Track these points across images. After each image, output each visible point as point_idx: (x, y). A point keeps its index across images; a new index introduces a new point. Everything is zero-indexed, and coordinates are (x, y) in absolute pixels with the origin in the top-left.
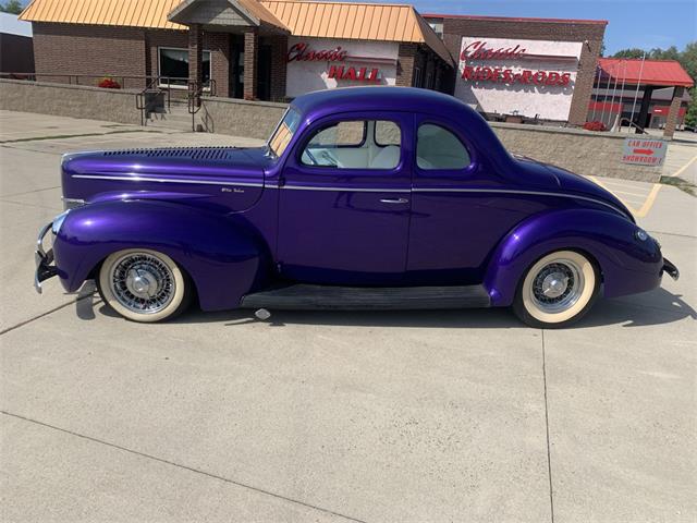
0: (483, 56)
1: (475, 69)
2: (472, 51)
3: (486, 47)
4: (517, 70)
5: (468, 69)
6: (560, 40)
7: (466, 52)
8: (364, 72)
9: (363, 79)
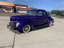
4: (22, 9)
5: (17, 9)
9: (9, 10)
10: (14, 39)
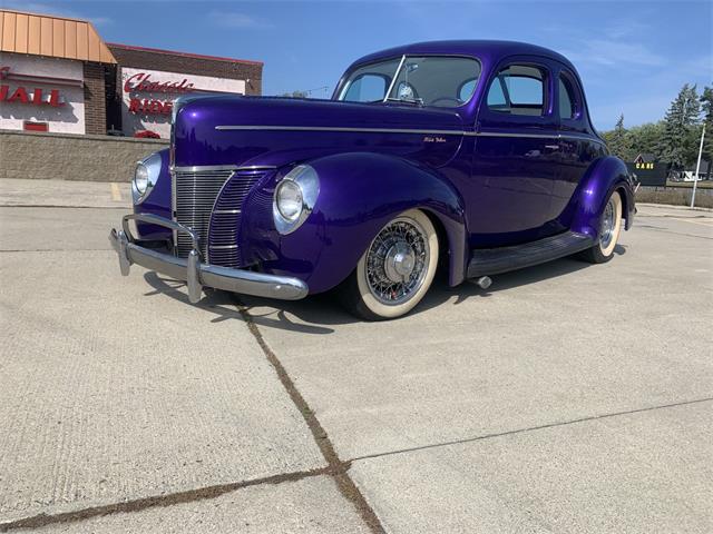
0: (148, 88)
1: (143, 102)
2: (136, 82)
3: (151, 80)
5: (135, 102)
6: (223, 77)
7: (128, 83)
8: (39, 94)
9: (39, 102)
10: (288, 383)
